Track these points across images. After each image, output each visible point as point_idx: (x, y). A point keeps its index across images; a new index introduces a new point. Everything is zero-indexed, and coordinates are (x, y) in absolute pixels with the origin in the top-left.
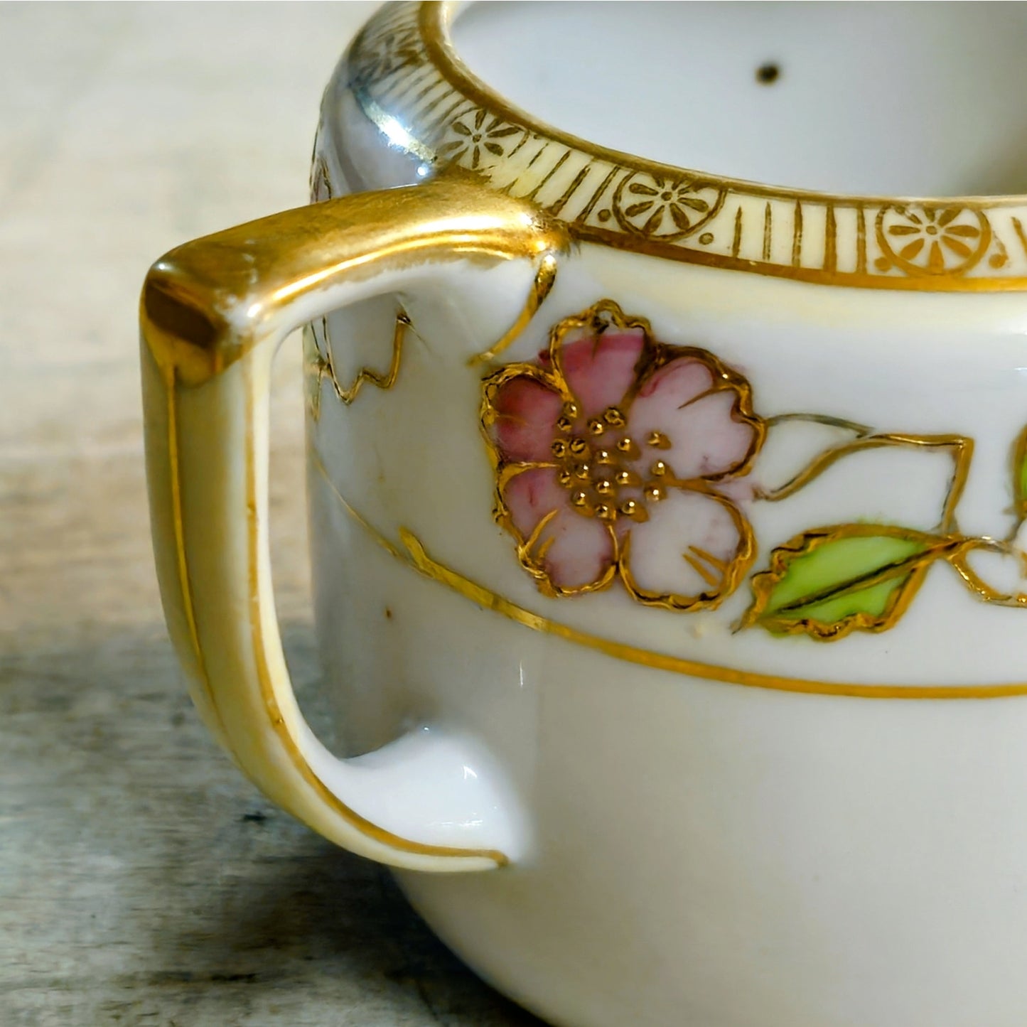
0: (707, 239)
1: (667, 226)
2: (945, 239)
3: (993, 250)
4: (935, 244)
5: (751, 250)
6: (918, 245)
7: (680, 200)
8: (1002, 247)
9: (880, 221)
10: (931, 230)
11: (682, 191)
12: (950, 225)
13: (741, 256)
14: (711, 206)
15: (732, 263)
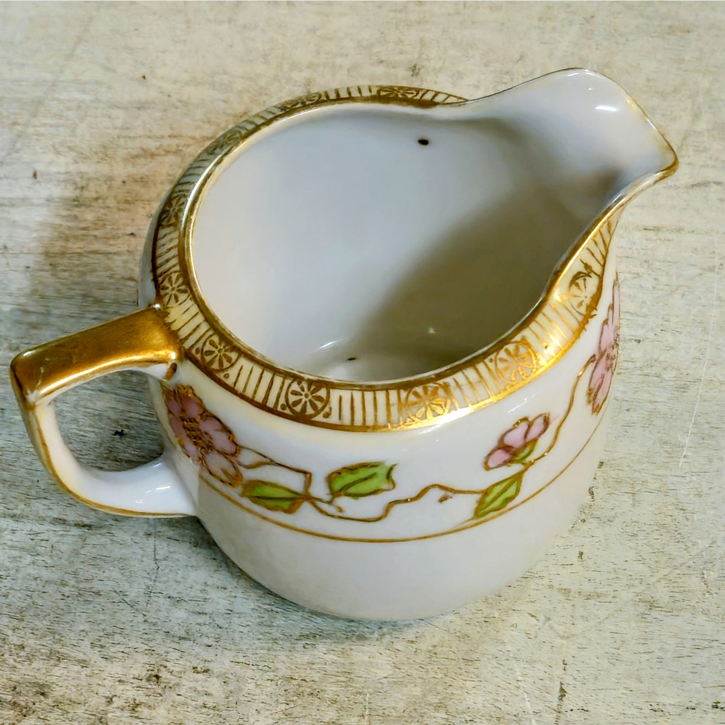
0: (227, 376)
1: (215, 366)
2: (310, 401)
3: (327, 409)
4: (306, 402)
5: (240, 387)
6: (300, 401)
7: (223, 355)
8: (331, 409)
9: (290, 386)
10: (306, 396)
11: (226, 351)
12: (314, 395)
13: (236, 388)
14: (233, 361)
15: (232, 390)
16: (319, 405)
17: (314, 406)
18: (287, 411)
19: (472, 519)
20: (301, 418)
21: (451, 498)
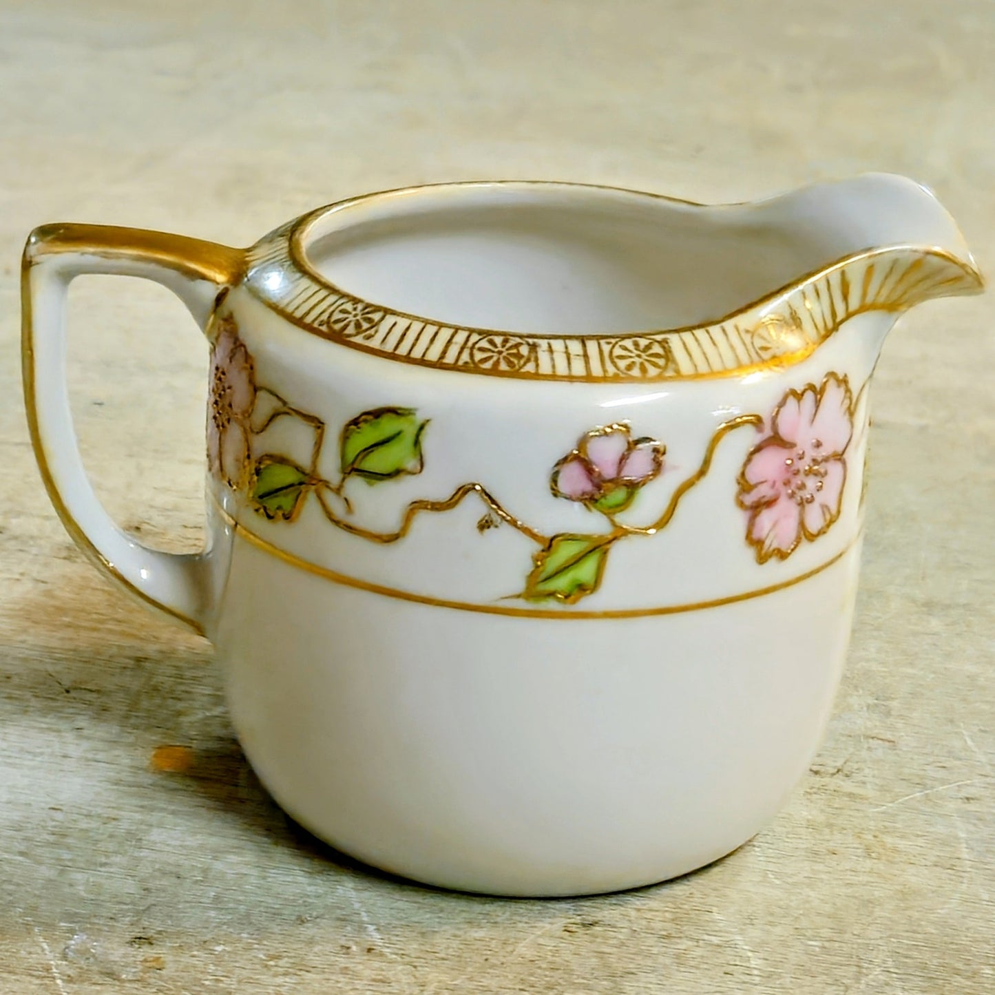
2: (357, 321)
4: (351, 321)
6: (345, 319)
8: (377, 332)
9: (341, 305)
10: (356, 316)
12: (365, 316)
16: (365, 325)
17: (358, 325)
18: (324, 328)
19: (519, 596)
20: (338, 337)
21: (496, 527)
